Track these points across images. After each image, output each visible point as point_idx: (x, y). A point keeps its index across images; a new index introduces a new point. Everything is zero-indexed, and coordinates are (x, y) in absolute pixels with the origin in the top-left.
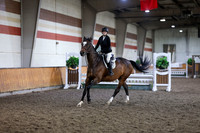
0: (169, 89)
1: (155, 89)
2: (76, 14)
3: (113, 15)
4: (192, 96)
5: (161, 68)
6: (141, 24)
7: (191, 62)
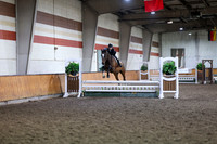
0: (177, 96)
1: (161, 96)
2: (76, 16)
3: (116, 17)
4: (202, 103)
5: (167, 73)
6: (147, 27)
7: (201, 67)
